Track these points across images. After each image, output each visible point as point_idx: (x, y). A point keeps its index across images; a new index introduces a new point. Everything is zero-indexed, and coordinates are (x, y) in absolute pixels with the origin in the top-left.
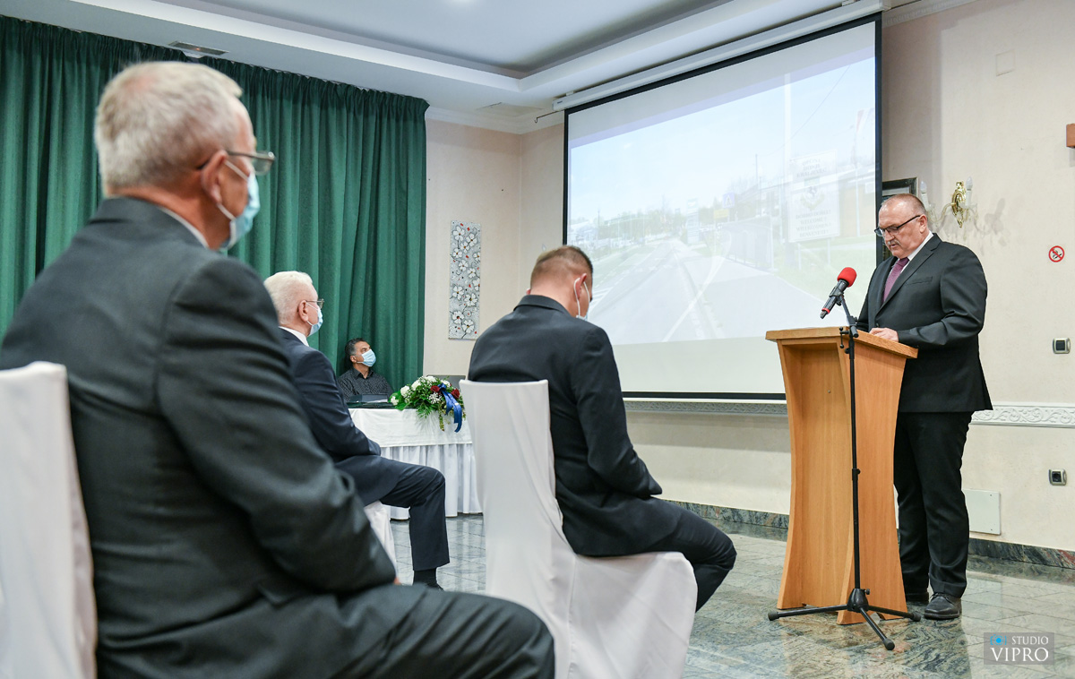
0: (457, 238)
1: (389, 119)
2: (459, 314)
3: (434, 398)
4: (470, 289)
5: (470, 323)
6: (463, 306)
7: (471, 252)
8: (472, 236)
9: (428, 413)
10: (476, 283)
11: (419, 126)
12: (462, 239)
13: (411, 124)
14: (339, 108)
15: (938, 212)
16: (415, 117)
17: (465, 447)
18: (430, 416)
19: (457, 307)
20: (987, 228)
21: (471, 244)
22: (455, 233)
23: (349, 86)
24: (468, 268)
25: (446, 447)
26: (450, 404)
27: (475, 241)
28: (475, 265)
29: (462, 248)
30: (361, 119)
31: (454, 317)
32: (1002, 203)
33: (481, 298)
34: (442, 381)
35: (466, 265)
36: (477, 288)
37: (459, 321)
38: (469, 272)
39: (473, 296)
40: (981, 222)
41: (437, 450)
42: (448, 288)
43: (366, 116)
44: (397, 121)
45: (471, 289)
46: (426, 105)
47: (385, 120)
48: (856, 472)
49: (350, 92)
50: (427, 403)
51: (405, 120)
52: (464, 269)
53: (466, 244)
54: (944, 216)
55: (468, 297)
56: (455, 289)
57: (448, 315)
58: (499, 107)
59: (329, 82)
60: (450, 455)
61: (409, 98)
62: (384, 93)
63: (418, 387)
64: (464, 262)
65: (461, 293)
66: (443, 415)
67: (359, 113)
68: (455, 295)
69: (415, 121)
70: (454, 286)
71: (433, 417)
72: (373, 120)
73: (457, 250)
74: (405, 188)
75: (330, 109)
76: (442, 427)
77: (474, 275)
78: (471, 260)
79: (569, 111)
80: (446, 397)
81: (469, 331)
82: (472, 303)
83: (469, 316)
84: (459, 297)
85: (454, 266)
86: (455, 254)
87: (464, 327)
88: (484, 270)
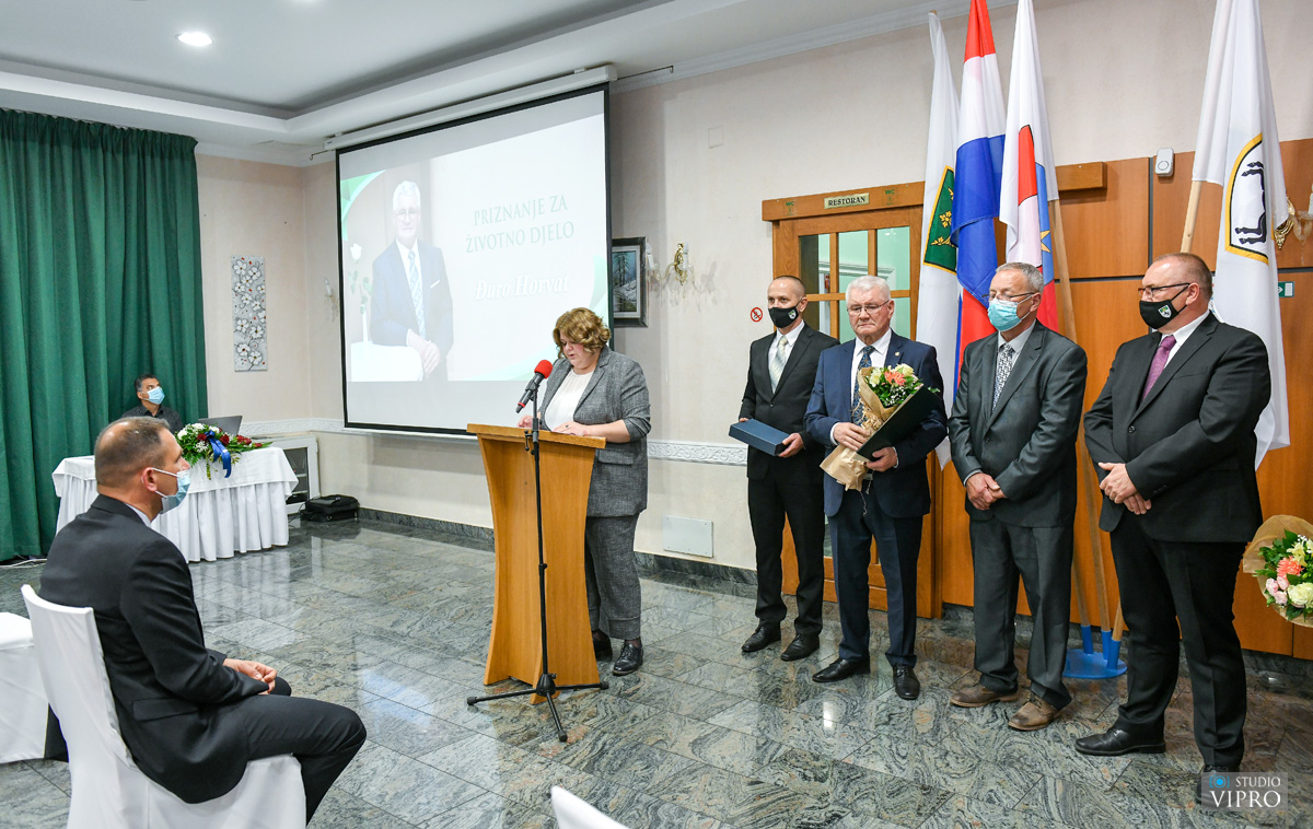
0: (238, 272)
1: (152, 157)
2: (245, 346)
3: (201, 446)
4: (255, 322)
5: (257, 354)
6: (248, 339)
7: (254, 286)
8: (255, 270)
9: (194, 462)
10: (261, 315)
11: (188, 164)
12: (243, 272)
13: (177, 162)
14: (94, 148)
15: (663, 270)
16: (182, 154)
17: (239, 489)
18: (197, 464)
19: (242, 340)
20: (703, 287)
21: (255, 277)
22: (236, 267)
23: (104, 125)
24: (251, 301)
25: (218, 493)
26: (218, 451)
27: (258, 274)
28: (260, 298)
29: (244, 282)
30: (120, 158)
31: (240, 350)
32: (714, 265)
33: (268, 330)
34: (211, 428)
35: (250, 298)
36: (263, 320)
37: (245, 353)
38: (253, 305)
39: (259, 328)
40: (698, 281)
41: (207, 497)
42: (231, 323)
43: (126, 154)
44: (162, 158)
45: (257, 321)
46: (193, 142)
47: (148, 159)
48: (543, 567)
49: (106, 131)
50: (194, 452)
51: (171, 158)
52: (248, 302)
53: (248, 278)
54: (668, 275)
55: (254, 329)
56: (239, 322)
57: (233, 348)
58: (270, 144)
59: (81, 122)
60: (223, 499)
61: (173, 136)
62: (146, 131)
63: (183, 437)
64: (247, 296)
65: (247, 326)
66: (210, 463)
67: (118, 152)
68: (239, 328)
69: (182, 159)
70: (238, 319)
71: (201, 465)
72: (134, 159)
73: (239, 285)
74: (174, 227)
75: (83, 149)
76: (209, 475)
77: (258, 308)
78: (255, 293)
79: (340, 151)
80: (213, 445)
81: (256, 362)
82: (258, 335)
83: (256, 347)
84: (244, 330)
85: (237, 300)
86: (236, 289)
87: (251, 359)
88: (269, 303)
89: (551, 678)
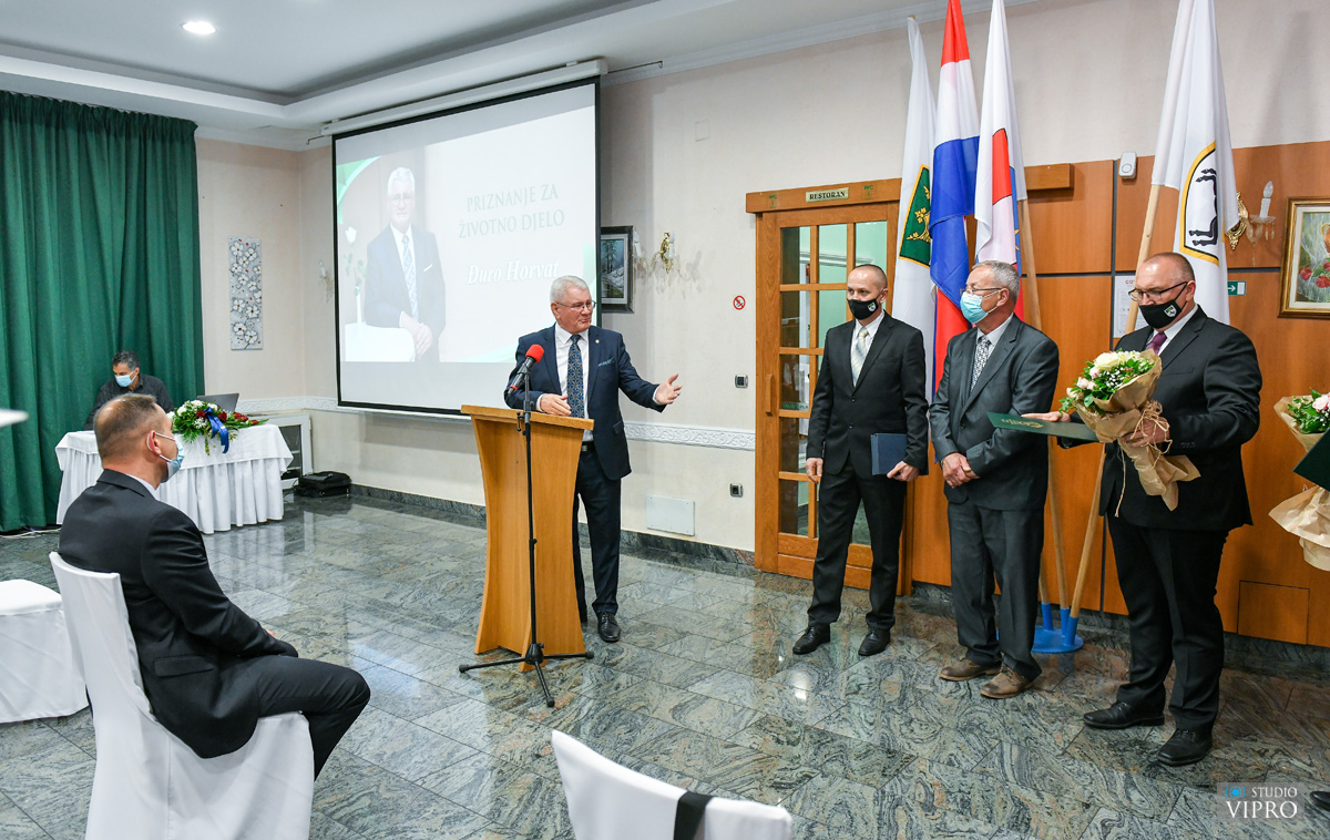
0: (235, 253)
1: (153, 139)
2: (241, 325)
3: (200, 423)
4: (251, 302)
5: (253, 333)
6: (245, 319)
7: (251, 267)
8: (251, 251)
9: (193, 437)
10: (257, 295)
11: (188, 147)
12: (240, 254)
13: (178, 145)
14: (98, 132)
15: (649, 258)
16: (182, 137)
17: (236, 465)
18: (196, 440)
19: (237, 318)
20: (688, 275)
21: (251, 259)
22: (233, 248)
23: (107, 109)
24: (248, 282)
25: (216, 468)
26: (216, 427)
27: (255, 255)
28: (257, 278)
29: (241, 263)
30: (123, 141)
31: (236, 329)
32: (699, 255)
33: (264, 309)
34: (209, 405)
35: (246, 279)
36: (258, 301)
37: (242, 333)
38: (249, 285)
39: (255, 309)
40: (683, 270)
41: (206, 473)
42: (229, 302)
43: (128, 137)
44: (163, 141)
45: (253, 301)
46: (193, 126)
47: (149, 143)
48: (532, 542)
49: (109, 115)
50: (193, 428)
51: (171, 141)
52: (244, 283)
53: (245, 259)
54: (654, 263)
55: (250, 309)
56: (236, 302)
57: (230, 327)
58: (267, 128)
59: (85, 106)
60: (220, 474)
61: (174, 120)
62: (147, 115)
63: (183, 413)
64: (244, 276)
65: (243, 306)
66: (209, 439)
67: (121, 135)
68: (236, 308)
69: (183, 142)
70: (234, 299)
71: (200, 441)
72: (135, 142)
73: (236, 265)
74: (174, 209)
75: (88, 134)
76: (207, 451)
77: (255, 288)
78: (251, 274)
79: (336, 137)
80: (212, 421)
81: (252, 341)
82: (254, 315)
83: (252, 327)
84: (240, 310)
85: (234, 280)
86: (233, 269)
87: (247, 338)
88: (266, 283)
89: (539, 648)
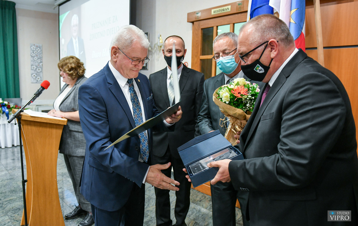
0: (33, 49)
2: (35, 74)
4: (38, 66)
5: (39, 77)
6: (36, 72)
7: (38, 54)
8: (39, 49)
10: (41, 64)
12: (34, 49)
13: (7, 10)
19: (34, 72)
21: (38, 51)
22: (32, 48)
24: (37, 59)
27: (40, 50)
28: (41, 58)
29: (35, 52)
31: (33, 76)
33: (43, 69)
34: (4, 102)
35: (37, 58)
36: (41, 66)
37: (35, 77)
38: (38, 60)
39: (40, 69)
42: (30, 66)
44: (2, 9)
46: (14, 4)
52: (36, 60)
53: (36, 51)
55: (38, 69)
56: (33, 66)
57: (30, 75)
64: (36, 57)
65: (35, 68)
68: (33, 68)
70: (32, 65)
73: (33, 53)
77: (40, 62)
78: (38, 57)
81: (39, 80)
82: (40, 71)
83: (39, 75)
84: (34, 69)
85: (32, 59)
86: (32, 55)
87: (37, 79)
88: (44, 60)
